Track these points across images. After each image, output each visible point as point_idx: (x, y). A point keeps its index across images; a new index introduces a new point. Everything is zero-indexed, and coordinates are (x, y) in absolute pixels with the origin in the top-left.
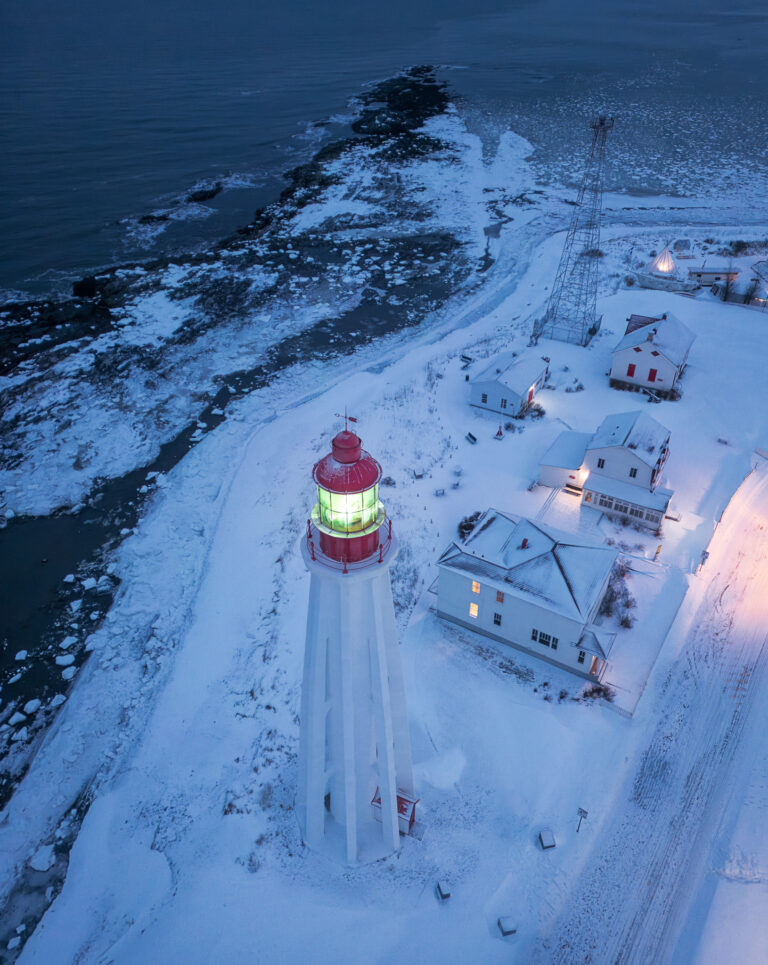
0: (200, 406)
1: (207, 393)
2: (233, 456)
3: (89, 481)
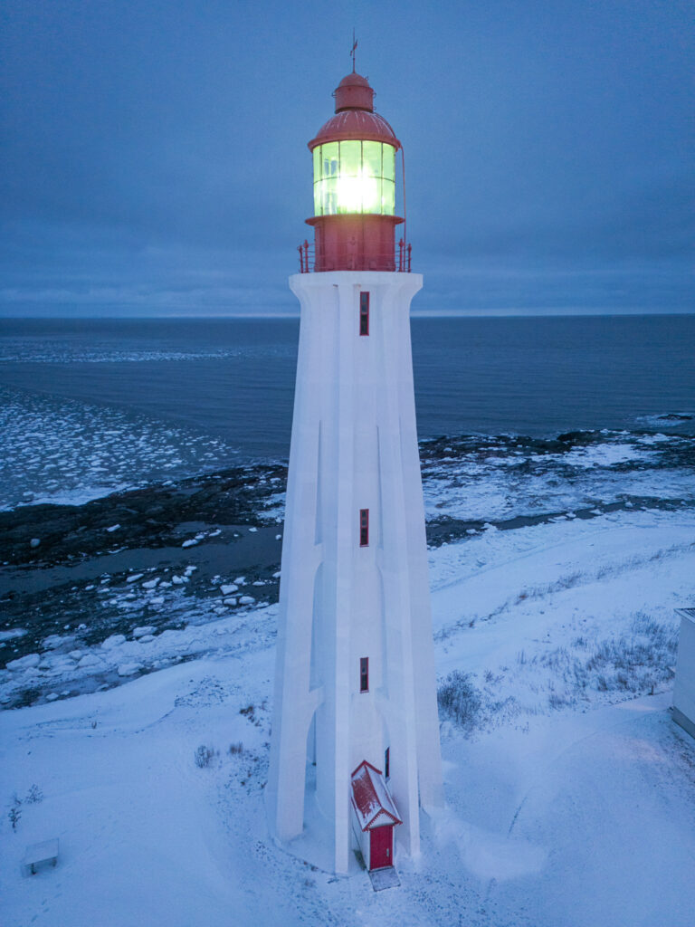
0: (583, 505)
1: (601, 501)
2: (574, 535)
3: (437, 515)
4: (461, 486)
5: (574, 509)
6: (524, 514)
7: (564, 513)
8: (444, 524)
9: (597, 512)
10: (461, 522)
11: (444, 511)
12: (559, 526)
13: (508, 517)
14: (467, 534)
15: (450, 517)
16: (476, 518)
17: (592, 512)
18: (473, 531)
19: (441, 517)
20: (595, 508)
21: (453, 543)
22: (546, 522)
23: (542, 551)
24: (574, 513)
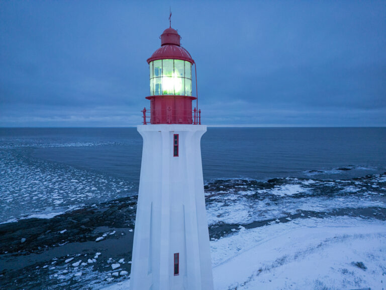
0: (283, 215)
2: (280, 232)
3: (218, 221)
4: (228, 205)
5: (279, 217)
6: (257, 220)
7: (274, 220)
8: (221, 226)
9: (289, 219)
10: (228, 225)
11: (221, 219)
12: (273, 227)
13: (250, 222)
14: (232, 232)
15: (223, 222)
16: (236, 223)
17: (287, 219)
18: (234, 230)
19: (219, 222)
20: (288, 217)
21: (225, 236)
22: (267, 224)
23: (267, 241)
24: (279, 219)
